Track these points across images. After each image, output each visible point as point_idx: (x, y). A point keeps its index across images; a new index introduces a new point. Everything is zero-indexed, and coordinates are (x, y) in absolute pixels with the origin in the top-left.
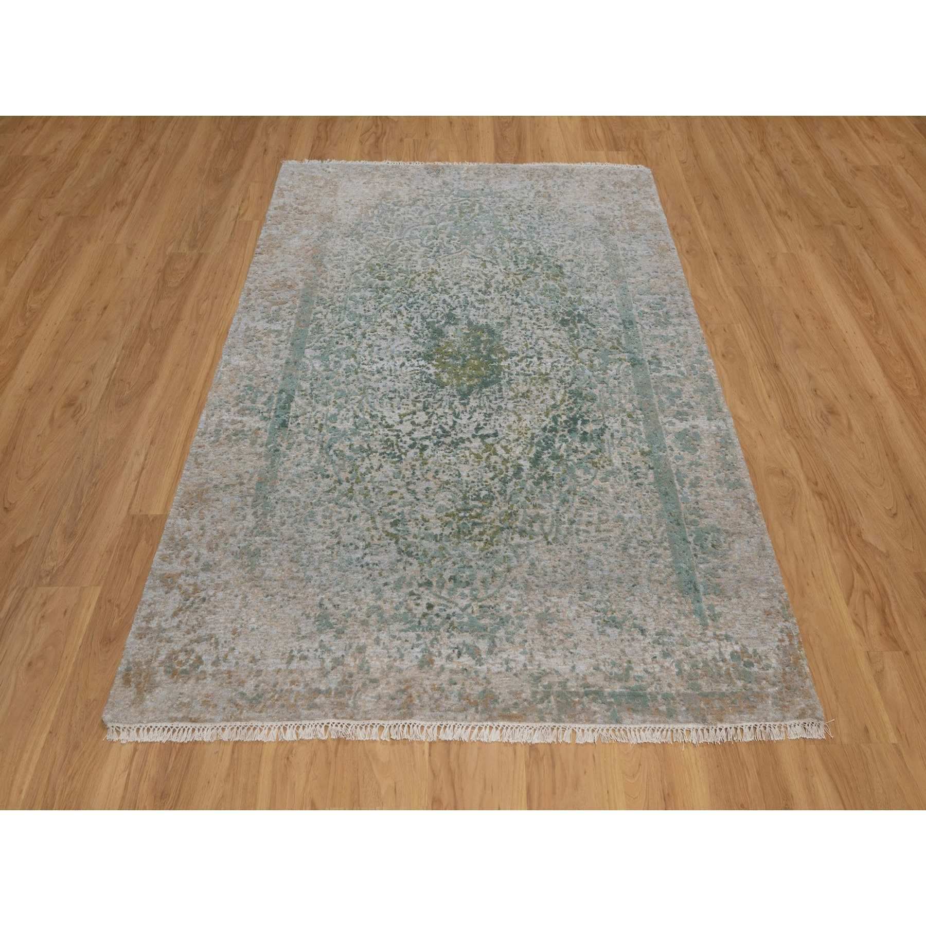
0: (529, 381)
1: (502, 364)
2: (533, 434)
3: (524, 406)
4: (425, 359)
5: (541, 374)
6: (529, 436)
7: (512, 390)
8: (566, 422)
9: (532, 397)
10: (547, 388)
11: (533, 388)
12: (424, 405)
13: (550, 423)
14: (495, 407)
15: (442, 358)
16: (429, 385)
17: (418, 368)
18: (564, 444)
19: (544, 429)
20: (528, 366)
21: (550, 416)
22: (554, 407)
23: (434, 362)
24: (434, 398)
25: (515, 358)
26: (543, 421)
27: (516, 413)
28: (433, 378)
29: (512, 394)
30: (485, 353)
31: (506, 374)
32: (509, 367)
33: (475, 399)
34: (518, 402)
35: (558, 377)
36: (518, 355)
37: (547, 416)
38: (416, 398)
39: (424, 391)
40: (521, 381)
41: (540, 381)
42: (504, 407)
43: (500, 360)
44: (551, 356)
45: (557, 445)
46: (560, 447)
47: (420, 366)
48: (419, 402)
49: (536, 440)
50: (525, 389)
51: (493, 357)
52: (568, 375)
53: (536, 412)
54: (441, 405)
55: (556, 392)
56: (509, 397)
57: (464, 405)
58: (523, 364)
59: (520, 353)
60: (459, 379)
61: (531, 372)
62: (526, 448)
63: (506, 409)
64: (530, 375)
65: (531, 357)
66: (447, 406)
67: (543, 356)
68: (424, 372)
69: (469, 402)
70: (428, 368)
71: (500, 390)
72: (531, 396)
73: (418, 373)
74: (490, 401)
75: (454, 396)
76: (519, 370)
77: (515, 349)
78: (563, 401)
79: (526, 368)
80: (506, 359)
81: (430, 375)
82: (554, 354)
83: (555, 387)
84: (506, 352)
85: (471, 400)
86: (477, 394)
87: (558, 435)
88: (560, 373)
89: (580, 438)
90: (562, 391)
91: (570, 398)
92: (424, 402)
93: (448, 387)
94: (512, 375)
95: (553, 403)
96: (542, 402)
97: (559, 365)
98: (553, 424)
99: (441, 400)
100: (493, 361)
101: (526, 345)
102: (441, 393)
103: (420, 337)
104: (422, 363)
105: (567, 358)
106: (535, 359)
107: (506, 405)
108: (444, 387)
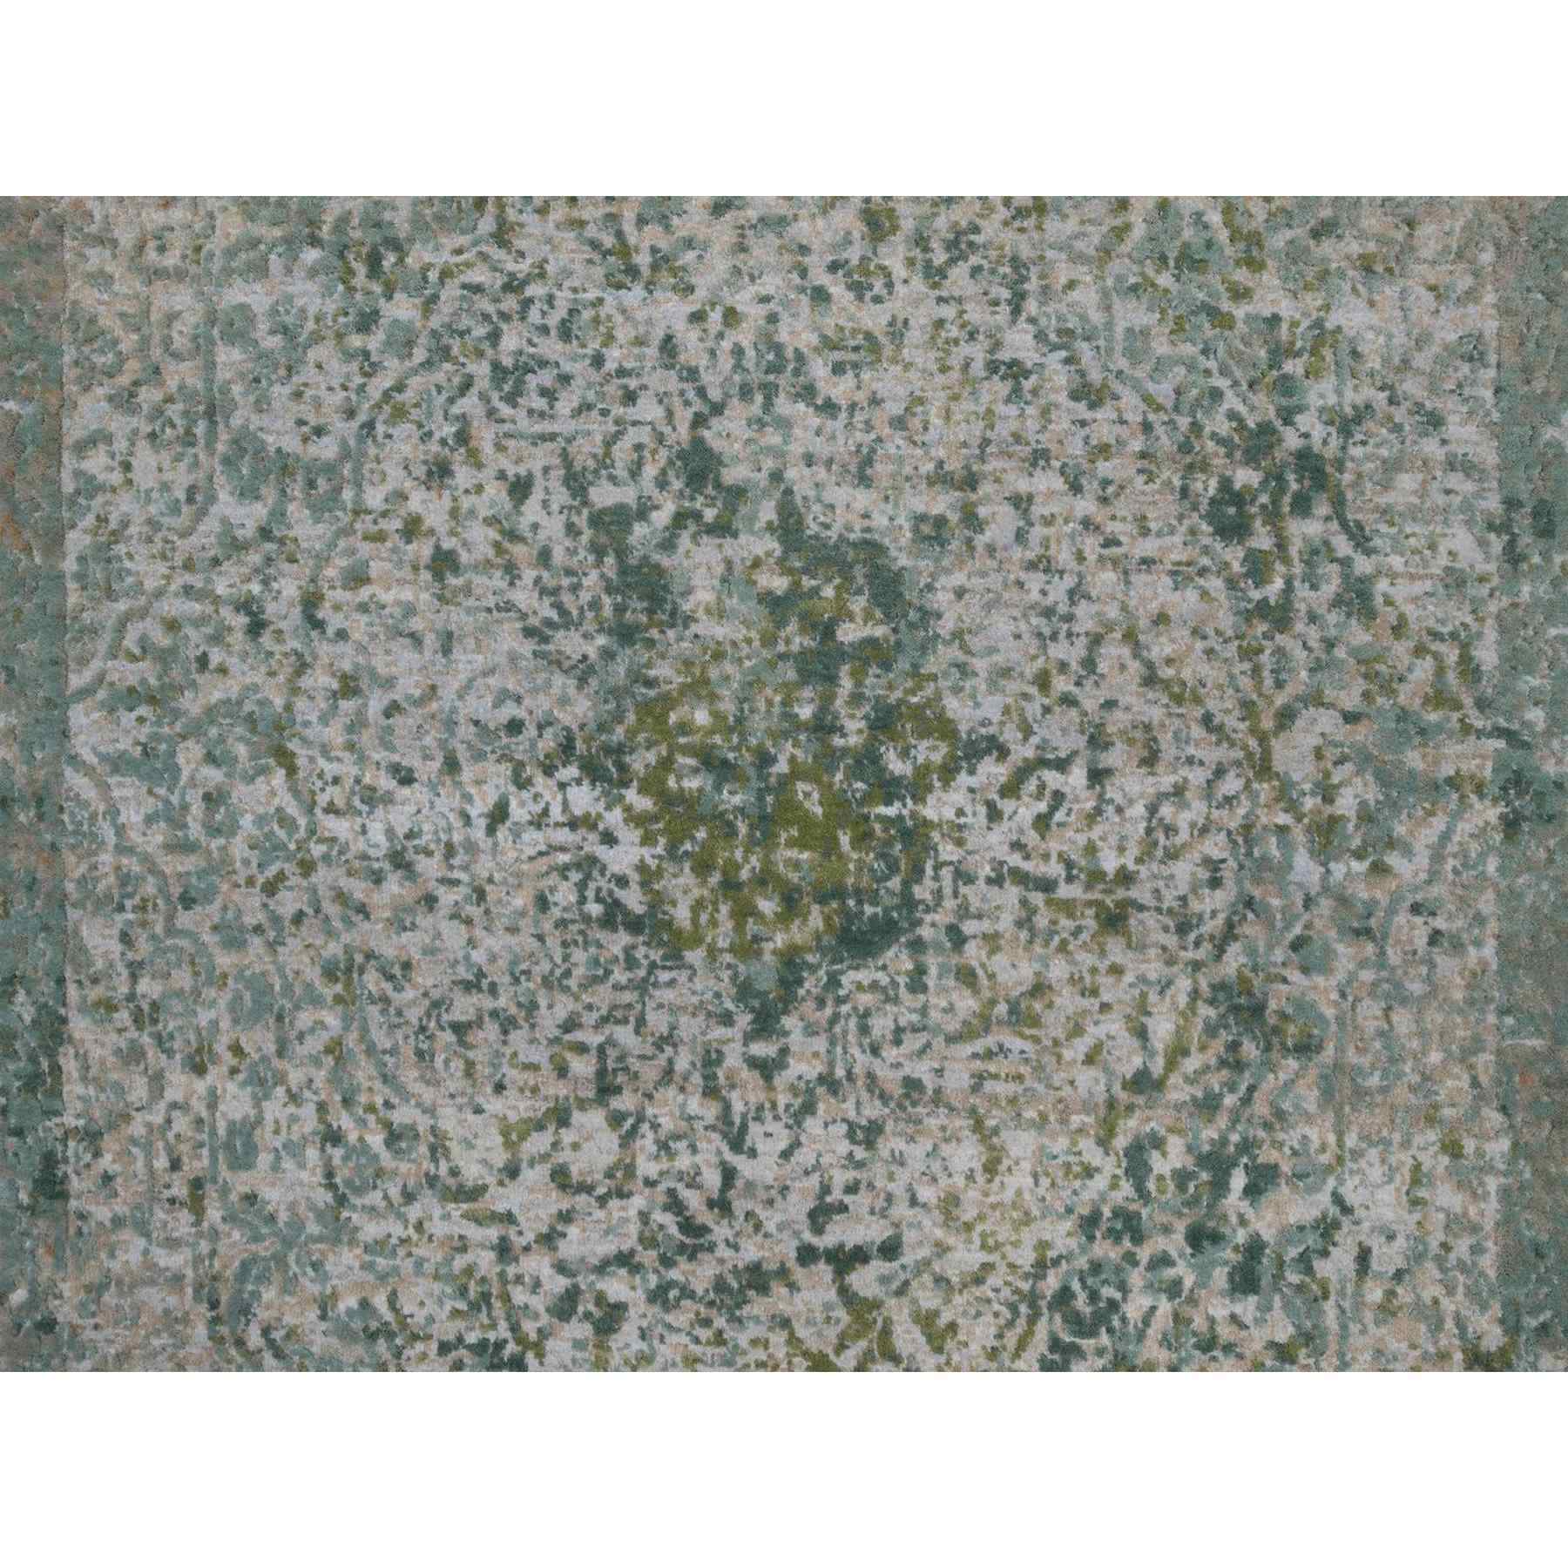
0: (1041, 921)
1: (929, 812)
2: (1043, 1246)
3: (1019, 1078)
4: (592, 772)
5: (1096, 876)
6: (1026, 1257)
7: (967, 977)
8: (1182, 1178)
9: (1054, 1027)
10: (1116, 970)
11: (1058, 970)
12: (601, 1073)
13: (1114, 1186)
14: (890, 1079)
15: (666, 764)
16: (618, 942)
17: (564, 836)
18: (1165, 1306)
19: (1089, 1224)
20: (1042, 823)
21: (1121, 1142)
22: (1142, 1083)
23: (631, 795)
24: (641, 1022)
25: (992, 771)
26: (1089, 1172)
27: (978, 1126)
28: (634, 900)
29: (967, 1003)
30: (854, 731)
31: (946, 873)
32: (957, 833)
33: (811, 1031)
34: (989, 1055)
35: (1169, 901)
36: (1003, 753)
37: (1104, 1143)
38: (570, 1025)
39: (596, 980)
40: (1005, 923)
41: (1091, 923)
42: (929, 1082)
43: (919, 788)
44: (1150, 760)
45: (1134, 1309)
46: (1146, 1321)
47: (573, 824)
48: (582, 1049)
49: (1052, 1282)
50: (1028, 971)
51: (897, 766)
52: (1215, 883)
53: (1064, 1121)
54: (668, 1073)
55: (1153, 997)
56: (953, 1026)
57: (766, 1069)
58: (1025, 811)
59: (1010, 735)
60: (745, 912)
61: (1055, 869)
62: (1010, 1324)
63: (938, 1091)
64: (1047, 886)
65: (1062, 765)
66: (696, 1078)
67: (1111, 758)
68: (593, 860)
69: (784, 1051)
70: (609, 839)
71: (917, 982)
72: (1049, 1018)
73: (563, 871)
74: (875, 1051)
75: (727, 1019)
76: (1002, 852)
77: (991, 707)
78: (1177, 1052)
79: (1032, 837)
80: (948, 772)
81: (622, 881)
82: (1166, 741)
83: (1154, 969)
84: (944, 729)
85: (796, 1039)
86: (821, 1003)
87: (1144, 1254)
88: (1184, 871)
89: (1231, 1275)
90: (1184, 984)
91: (1211, 1030)
92: (601, 1050)
93: (695, 956)
94: (970, 880)
95: (1137, 1061)
96: (1090, 1060)
97: (1184, 819)
98: (1127, 1188)
99: (668, 1040)
100: (889, 788)
101: (1043, 681)
102: (668, 995)
103: (567, 620)
104: (583, 798)
105: (1220, 772)
106: (1077, 777)
107: (939, 1072)
108: (681, 958)
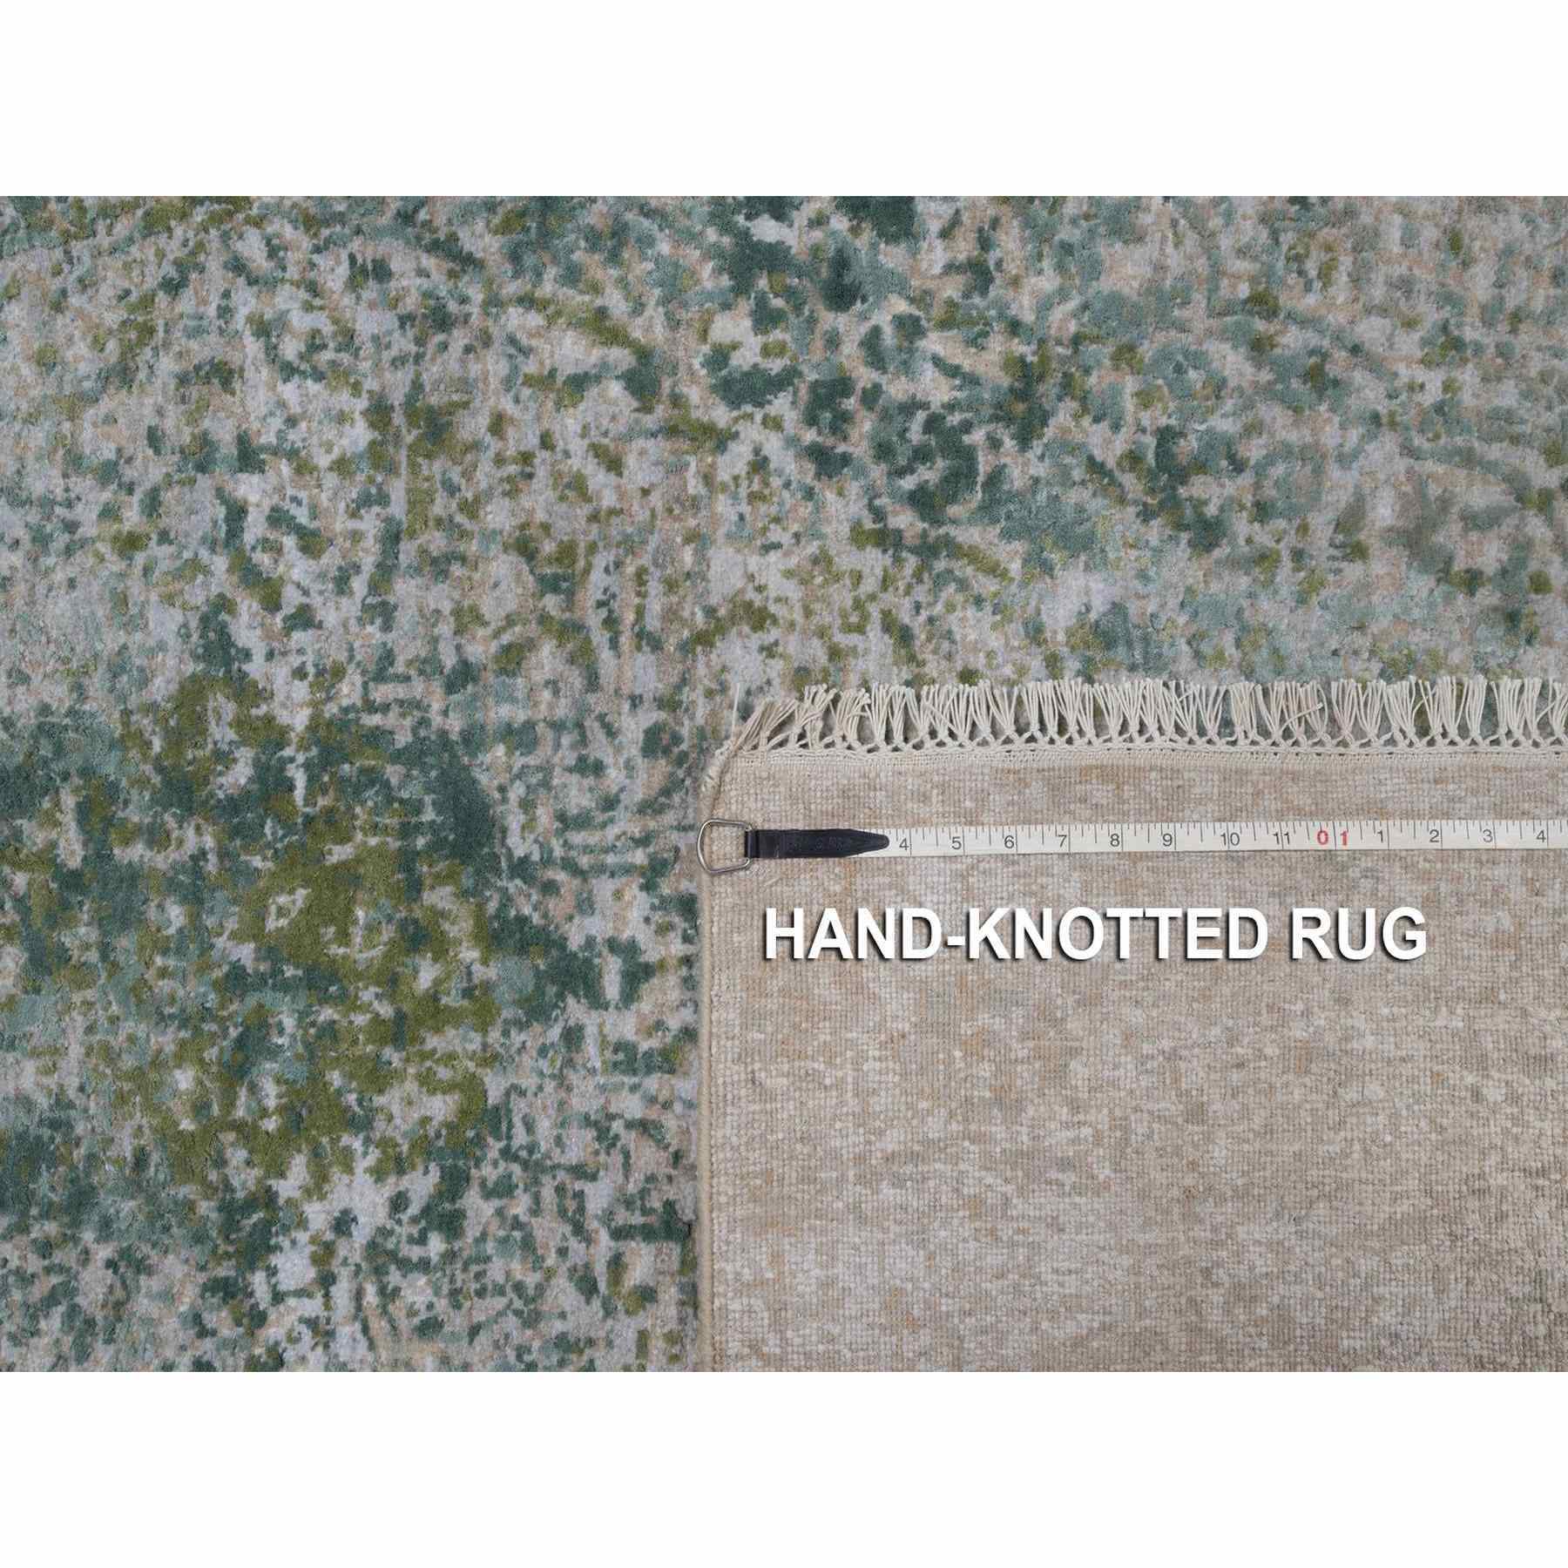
0: (437, 542)
1: (299, 720)
2: (859, 537)
3: (641, 576)
4: (257, 1251)
5: (377, 456)
6: (874, 561)
7: (512, 658)
8: (765, 319)
9: (572, 522)
10: (498, 424)
11: (498, 516)
12: (648, 1233)
13: (773, 423)
14: (648, 778)
15: (247, 1132)
16: (478, 1208)
17: (342, 1292)
18: (934, 343)
19: (827, 462)
20: (311, 543)
21: (721, 415)
22: (642, 384)
23: (287, 1188)
24: (579, 1171)
25: (246, 628)
26: (759, 465)
27: (704, 639)
28: (422, 1184)
29: (547, 659)
30: (198, 838)
31: (381, 693)
32: (328, 676)
33: (585, 905)
34: (611, 622)
35: (403, 343)
36: (223, 604)
37: (721, 440)
38: (588, 1287)
39: (528, 1245)
40: (441, 597)
41: (436, 468)
42: (651, 716)
43: (270, 736)
44: (223, 375)
45: (937, 390)
46: (952, 371)
47: (327, 1281)
48: (617, 1265)
49: (904, 520)
50: (503, 567)
51: (240, 774)
52: (381, 271)
53: (695, 504)
54: (643, 1127)
55: (530, 367)
56: (576, 679)
57: (638, 974)
58: (296, 568)
59: (197, 595)
60: (433, 1011)
61: (370, 524)
62: (963, 585)
63: (663, 703)
64: (392, 537)
65: (237, 513)
66: (652, 1083)
67: (224, 433)
68: (373, 1247)
69: (613, 945)
70: (343, 1223)
71: (520, 737)
72: (563, 530)
73: (389, 1295)
74: (610, 803)
75: (573, 1037)
76: (351, 607)
77: (165, 623)
78: (600, 326)
79: (331, 559)
80: (246, 692)
81: (398, 1203)
82: (203, 350)
83: (494, 365)
84: (191, 695)
85: (598, 926)
86: (550, 888)
87: (865, 376)
88: (368, 323)
89: (893, 239)
90: (517, 320)
91: (572, 275)
92: (619, 1234)
93: (495, 1085)
94: (388, 657)
95: (615, 389)
96: (614, 465)
97: (301, 321)
98: (781, 405)
99: (601, 1127)
100: (272, 783)
101: (129, 544)
102: (544, 1127)
103: (64, 1293)
104: (294, 1266)
105: (238, 266)
106: (250, 488)
107: (635, 701)
108: (497, 1108)
